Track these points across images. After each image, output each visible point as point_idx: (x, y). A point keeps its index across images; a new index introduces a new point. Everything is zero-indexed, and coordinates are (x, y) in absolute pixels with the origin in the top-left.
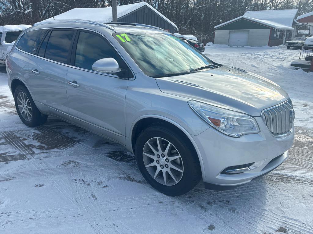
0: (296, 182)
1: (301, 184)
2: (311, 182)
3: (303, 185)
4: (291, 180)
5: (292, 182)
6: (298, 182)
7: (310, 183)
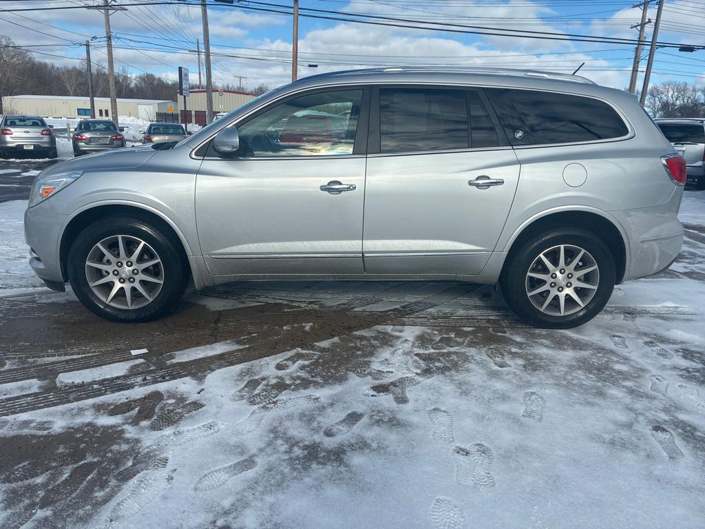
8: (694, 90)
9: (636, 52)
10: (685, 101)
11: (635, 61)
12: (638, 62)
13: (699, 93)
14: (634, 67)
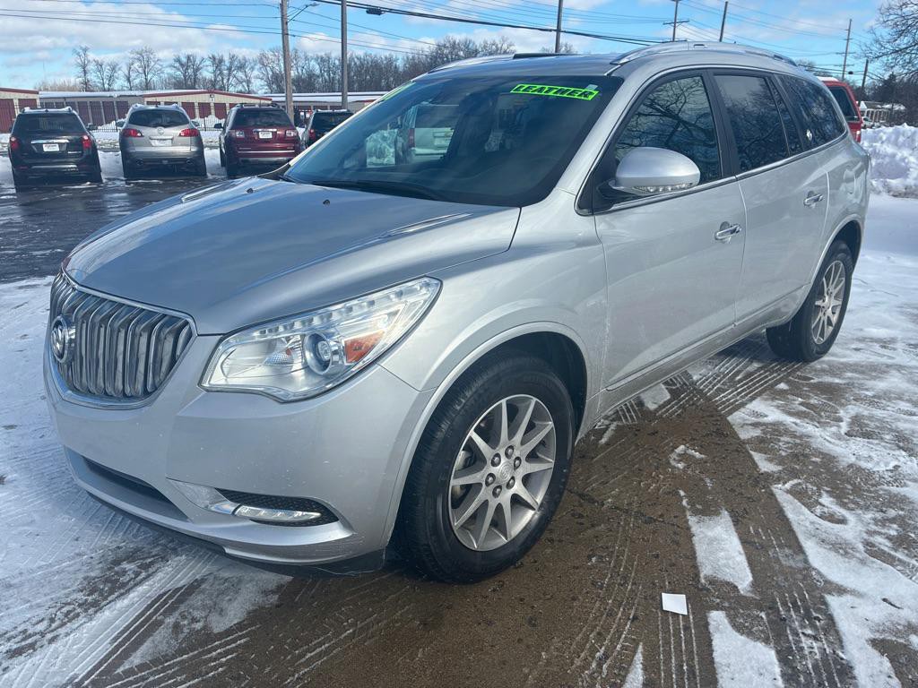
0: (69, 604)
1: (53, 610)
2: (30, 641)
3: (41, 613)
4: (90, 598)
5: (81, 597)
6: (65, 610)
7: (30, 636)
8: (306, 58)
9: (282, 9)
10: (300, 71)
11: (282, 21)
12: (287, 23)
13: (313, 63)
14: (283, 30)
